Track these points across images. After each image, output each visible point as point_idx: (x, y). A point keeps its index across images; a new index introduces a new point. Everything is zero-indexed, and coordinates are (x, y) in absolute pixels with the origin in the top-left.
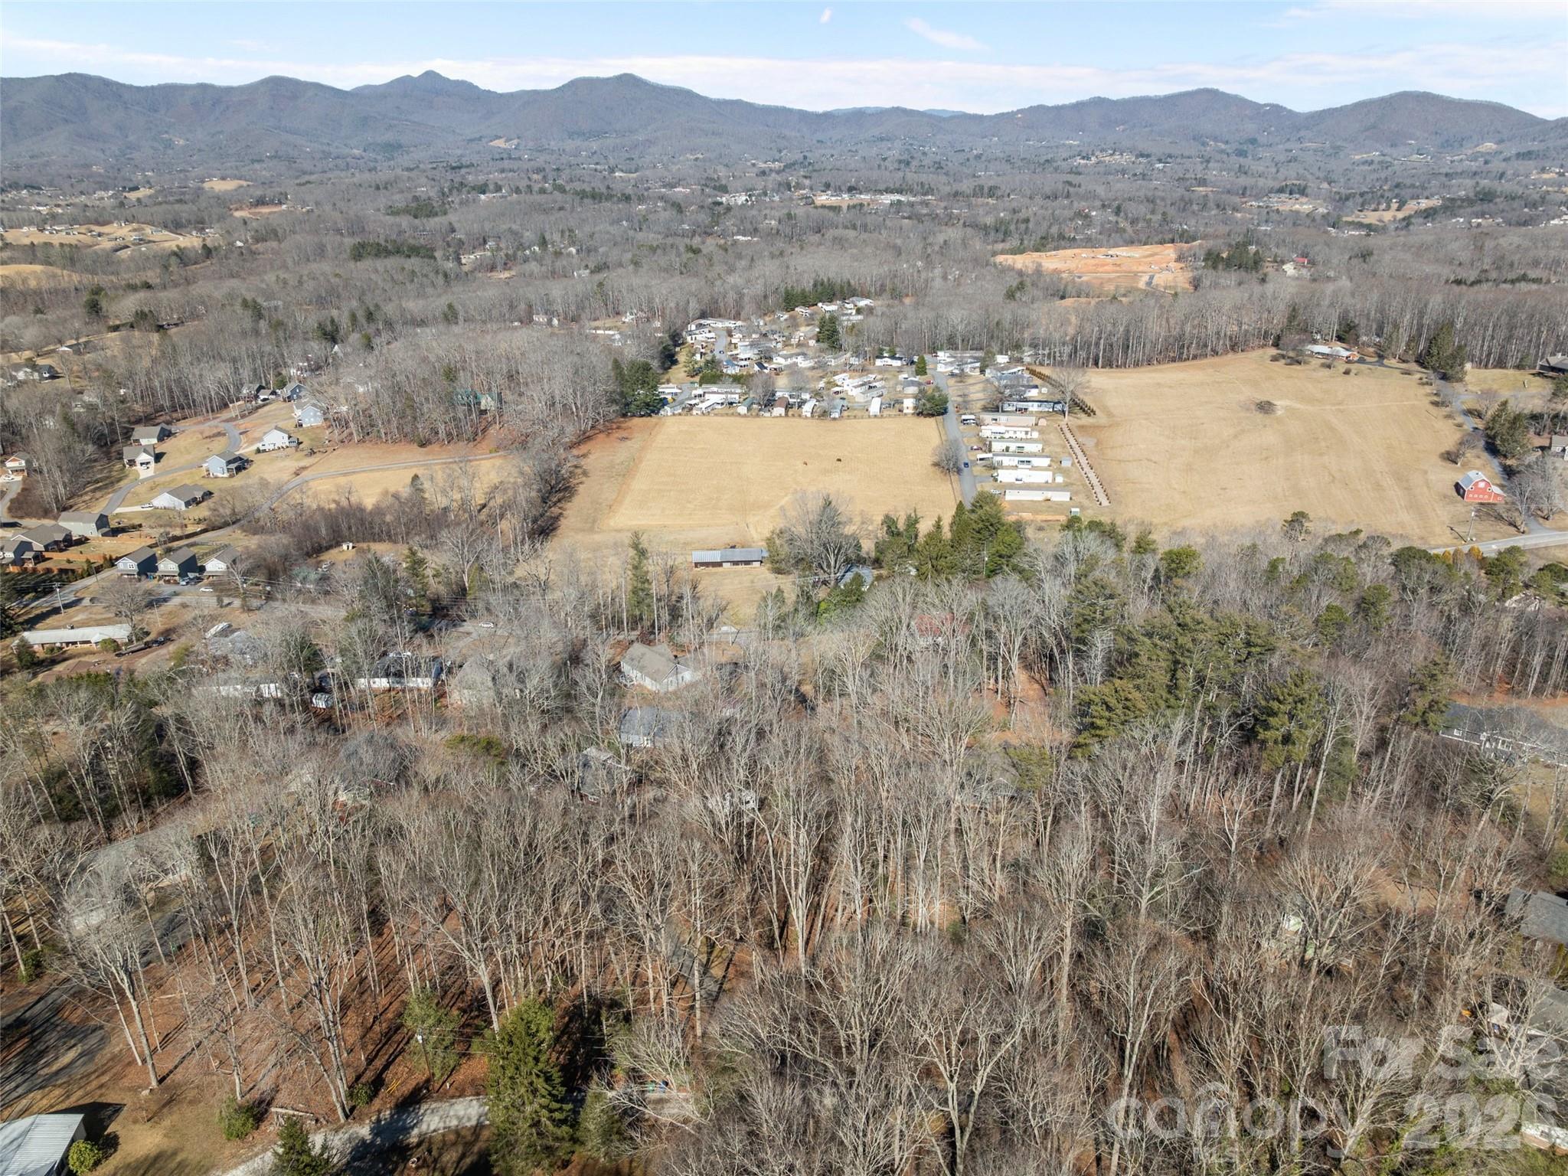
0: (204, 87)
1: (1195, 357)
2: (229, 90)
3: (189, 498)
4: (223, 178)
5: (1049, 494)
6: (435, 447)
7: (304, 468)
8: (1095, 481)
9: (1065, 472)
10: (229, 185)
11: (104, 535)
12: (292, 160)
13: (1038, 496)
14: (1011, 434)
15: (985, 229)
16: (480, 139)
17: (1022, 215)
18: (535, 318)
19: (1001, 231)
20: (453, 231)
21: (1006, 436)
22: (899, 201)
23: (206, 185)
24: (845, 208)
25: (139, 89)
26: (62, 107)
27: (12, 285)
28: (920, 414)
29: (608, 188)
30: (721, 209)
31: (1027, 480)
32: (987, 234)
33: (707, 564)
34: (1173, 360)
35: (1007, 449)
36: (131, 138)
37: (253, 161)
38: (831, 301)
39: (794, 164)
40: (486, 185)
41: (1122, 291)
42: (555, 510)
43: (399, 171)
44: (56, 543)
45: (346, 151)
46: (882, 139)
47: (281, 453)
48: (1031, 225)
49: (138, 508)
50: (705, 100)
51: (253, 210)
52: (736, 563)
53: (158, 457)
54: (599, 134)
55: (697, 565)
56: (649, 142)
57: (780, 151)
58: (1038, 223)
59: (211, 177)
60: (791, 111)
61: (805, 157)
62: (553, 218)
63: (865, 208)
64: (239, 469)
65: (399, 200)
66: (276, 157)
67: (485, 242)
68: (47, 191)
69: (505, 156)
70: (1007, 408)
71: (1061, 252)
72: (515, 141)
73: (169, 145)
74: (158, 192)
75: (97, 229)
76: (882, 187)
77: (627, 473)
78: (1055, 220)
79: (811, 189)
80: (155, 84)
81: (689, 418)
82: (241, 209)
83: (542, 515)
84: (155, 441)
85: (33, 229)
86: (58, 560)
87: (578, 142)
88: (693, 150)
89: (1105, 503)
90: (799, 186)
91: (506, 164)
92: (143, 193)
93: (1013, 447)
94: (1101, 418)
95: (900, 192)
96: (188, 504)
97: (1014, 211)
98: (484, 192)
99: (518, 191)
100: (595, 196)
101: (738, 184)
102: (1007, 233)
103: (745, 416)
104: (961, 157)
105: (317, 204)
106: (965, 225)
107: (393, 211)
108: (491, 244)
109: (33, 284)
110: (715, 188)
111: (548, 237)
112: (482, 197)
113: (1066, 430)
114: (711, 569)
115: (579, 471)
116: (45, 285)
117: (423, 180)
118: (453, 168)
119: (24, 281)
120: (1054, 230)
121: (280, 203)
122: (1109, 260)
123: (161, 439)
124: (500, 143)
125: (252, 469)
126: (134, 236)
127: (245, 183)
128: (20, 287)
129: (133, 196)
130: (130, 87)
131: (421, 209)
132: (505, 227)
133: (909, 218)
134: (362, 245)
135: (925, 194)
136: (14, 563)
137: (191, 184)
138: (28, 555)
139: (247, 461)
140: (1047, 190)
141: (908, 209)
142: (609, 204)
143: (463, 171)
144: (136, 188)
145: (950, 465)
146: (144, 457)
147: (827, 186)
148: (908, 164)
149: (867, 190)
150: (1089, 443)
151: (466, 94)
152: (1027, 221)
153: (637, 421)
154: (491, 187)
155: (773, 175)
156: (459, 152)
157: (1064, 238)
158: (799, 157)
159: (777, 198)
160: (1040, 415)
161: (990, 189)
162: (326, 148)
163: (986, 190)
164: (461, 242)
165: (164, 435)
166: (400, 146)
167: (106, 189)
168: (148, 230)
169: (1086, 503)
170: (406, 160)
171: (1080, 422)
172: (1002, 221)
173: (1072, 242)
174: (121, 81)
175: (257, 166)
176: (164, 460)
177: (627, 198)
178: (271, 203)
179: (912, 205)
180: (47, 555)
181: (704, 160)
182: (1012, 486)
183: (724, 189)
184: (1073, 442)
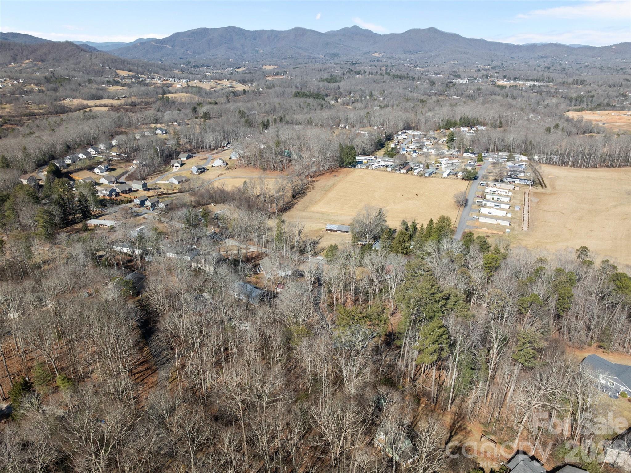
0: (272, 31)
1: (620, 166)
2: (281, 32)
3: (180, 180)
4: (270, 65)
5: (499, 222)
6: (268, 172)
7: (222, 174)
8: (526, 219)
9: (514, 212)
10: (271, 67)
11: (144, 190)
12: (296, 59)
13: (494, 222)
14: (499, 192)
15: (571, 99)
16: (369, 53)
17: (591, 94)
18: (340, 125)
19: (579, 100)
20: (339, 88)
21: (496, 193)
22: (534, 85)
23: (263, 67)
24: (508, 86)
25: (251, 32)
26: (225, 38)
27: (177, 100)
28: (463, 179)
29: (408, 74)
30: (451, 85)
31: (494, 214)
32: (571, 102)
33: (331, 230)
34: (607, 166)
35: (493, 199)
36: (246, 49)
37: (283, 59)
38: (467, 127)
39: (496, 67)
40: (360, 71)
41: (622, 132)
42: (296, 201)
43: (333, 64)
44: (126, 191)
45: (318, 56)
46: (542, 57)
47: (220, 168)
48: (594, 99)
49: (164, 182)
50: (464, 39)
51: (274, 77)
52: (342, 232)
53: (182, 165)
54: (416, 52)
55: (327, 230)
56: (436, 56)
57: (493, 61)
58: (599, 98)
59: (266, 64)
60: (502, 44)
61: (502, 64)
62: (379, 85)
63: (518, 87)
64: (202, 172)
65: (326, 75)
66: (291, 58)
67: (350, 93)
68: (212, 68)
69: (376, 60)
70: (505, 180)
71: (603, 112)
72: (382, 54)
73: (257, 52)
74: (247, 69)
75: (218, 82)
76: (530, 78)
77: (328, 190)
78: (608, 97)
79: (497, 78)
80: (256, 30)
81: (367, 170)
82: (270, 76)
83: (290, 202)
84: (185, 159)
85: (198, 81)
86: (123, 196)
87: (408, 55)
88: (454, 60)
89: (526, 229)
90: (491, 76)
91: (375, 63)
92: (242, 69)
93: (496, 198)
94: (549, 190)
95: (538, 80)
96: (179, 182)
97: (589, 92)
98: (358, 74)
99: (372, 74)
100: (401, 77)
101: (465, 75)
102: (581, 102)
103: (389, 172)
104: (578, 66)
105: (296, 76)
106: (562, 97)
107: (322, 80)
108: (352, 94)
109: (183, 100)
110: (455, 76)
111: (373, 92)
112: (358, 76)
113: (527, 194)
114: (332, 233)
115: (312, 187)
116: (188, 101)
117: (338, 68)
118: (353, 64)
119: (181, 99)
120: (606, 101)
121: (284, 75)
122: (626, 117)
123: (187, 158)
124: (376, 55)
125: (207, 172)
126: (228, 85)
127: (276, 67)
128: (179, 101)
129: (239, 70)
130: (248, 31)
131: (333, 80)
132: (359, 88)
133: (537, 92)
134: (298, 93)
135: (549, 82)
136: (108, 196)
137: (259, 66)
138: (114, 193)
139: (206, 170)
140: (611, 83)
141: (537, 88)
142: (405, 81)
143: (356, 65)
144: (240, 68)
145: (463, 203)
146: (177, 164)
147: (505, 77)
148: (549, 68)
149: (523, 79)
150: (535, 200)
151: (368, 35)
152: (593, 96)
153: (346, 169)
154: (362, 72)
155: (483, 71)
156: (359, 58)
157: (610, 105)
158: (499, 63)
159: (480, 81)
160: (519, 186)
161: (581, 81)
162: (310, 55)
163: (579, 82)
164: (341, 93)
165: (189, 157)
166: (338, 55)
167: (230, 68)
168: (234, 83)
169: (516, 227)
170: (337, 60)
171: (536, 191)
172: (580, 96)
173: (614, 108)
174: (245, 29)
175: (283, 61)
176: (183, 166)
177: (413, 79)
178: (281, 75)
179: (539, 87)
180: (120, 194)
181: (457, 64)
182: (485, 216)
183: (459, 77)
184: (527, 199)
